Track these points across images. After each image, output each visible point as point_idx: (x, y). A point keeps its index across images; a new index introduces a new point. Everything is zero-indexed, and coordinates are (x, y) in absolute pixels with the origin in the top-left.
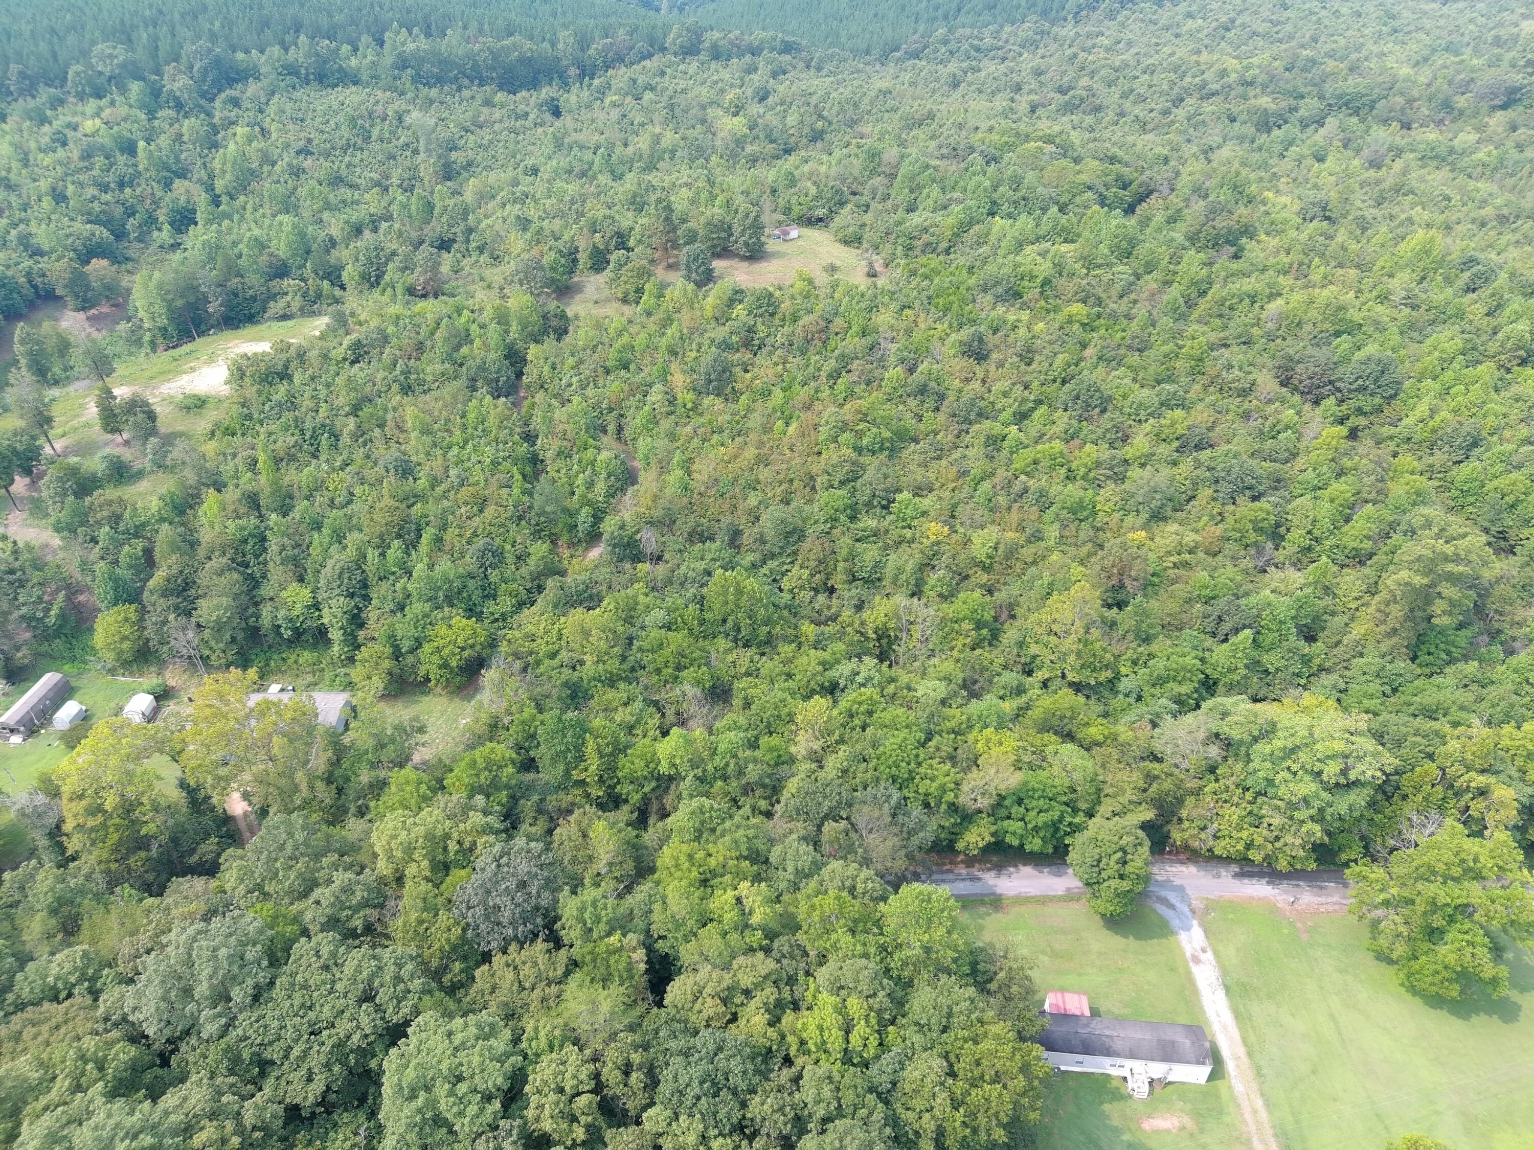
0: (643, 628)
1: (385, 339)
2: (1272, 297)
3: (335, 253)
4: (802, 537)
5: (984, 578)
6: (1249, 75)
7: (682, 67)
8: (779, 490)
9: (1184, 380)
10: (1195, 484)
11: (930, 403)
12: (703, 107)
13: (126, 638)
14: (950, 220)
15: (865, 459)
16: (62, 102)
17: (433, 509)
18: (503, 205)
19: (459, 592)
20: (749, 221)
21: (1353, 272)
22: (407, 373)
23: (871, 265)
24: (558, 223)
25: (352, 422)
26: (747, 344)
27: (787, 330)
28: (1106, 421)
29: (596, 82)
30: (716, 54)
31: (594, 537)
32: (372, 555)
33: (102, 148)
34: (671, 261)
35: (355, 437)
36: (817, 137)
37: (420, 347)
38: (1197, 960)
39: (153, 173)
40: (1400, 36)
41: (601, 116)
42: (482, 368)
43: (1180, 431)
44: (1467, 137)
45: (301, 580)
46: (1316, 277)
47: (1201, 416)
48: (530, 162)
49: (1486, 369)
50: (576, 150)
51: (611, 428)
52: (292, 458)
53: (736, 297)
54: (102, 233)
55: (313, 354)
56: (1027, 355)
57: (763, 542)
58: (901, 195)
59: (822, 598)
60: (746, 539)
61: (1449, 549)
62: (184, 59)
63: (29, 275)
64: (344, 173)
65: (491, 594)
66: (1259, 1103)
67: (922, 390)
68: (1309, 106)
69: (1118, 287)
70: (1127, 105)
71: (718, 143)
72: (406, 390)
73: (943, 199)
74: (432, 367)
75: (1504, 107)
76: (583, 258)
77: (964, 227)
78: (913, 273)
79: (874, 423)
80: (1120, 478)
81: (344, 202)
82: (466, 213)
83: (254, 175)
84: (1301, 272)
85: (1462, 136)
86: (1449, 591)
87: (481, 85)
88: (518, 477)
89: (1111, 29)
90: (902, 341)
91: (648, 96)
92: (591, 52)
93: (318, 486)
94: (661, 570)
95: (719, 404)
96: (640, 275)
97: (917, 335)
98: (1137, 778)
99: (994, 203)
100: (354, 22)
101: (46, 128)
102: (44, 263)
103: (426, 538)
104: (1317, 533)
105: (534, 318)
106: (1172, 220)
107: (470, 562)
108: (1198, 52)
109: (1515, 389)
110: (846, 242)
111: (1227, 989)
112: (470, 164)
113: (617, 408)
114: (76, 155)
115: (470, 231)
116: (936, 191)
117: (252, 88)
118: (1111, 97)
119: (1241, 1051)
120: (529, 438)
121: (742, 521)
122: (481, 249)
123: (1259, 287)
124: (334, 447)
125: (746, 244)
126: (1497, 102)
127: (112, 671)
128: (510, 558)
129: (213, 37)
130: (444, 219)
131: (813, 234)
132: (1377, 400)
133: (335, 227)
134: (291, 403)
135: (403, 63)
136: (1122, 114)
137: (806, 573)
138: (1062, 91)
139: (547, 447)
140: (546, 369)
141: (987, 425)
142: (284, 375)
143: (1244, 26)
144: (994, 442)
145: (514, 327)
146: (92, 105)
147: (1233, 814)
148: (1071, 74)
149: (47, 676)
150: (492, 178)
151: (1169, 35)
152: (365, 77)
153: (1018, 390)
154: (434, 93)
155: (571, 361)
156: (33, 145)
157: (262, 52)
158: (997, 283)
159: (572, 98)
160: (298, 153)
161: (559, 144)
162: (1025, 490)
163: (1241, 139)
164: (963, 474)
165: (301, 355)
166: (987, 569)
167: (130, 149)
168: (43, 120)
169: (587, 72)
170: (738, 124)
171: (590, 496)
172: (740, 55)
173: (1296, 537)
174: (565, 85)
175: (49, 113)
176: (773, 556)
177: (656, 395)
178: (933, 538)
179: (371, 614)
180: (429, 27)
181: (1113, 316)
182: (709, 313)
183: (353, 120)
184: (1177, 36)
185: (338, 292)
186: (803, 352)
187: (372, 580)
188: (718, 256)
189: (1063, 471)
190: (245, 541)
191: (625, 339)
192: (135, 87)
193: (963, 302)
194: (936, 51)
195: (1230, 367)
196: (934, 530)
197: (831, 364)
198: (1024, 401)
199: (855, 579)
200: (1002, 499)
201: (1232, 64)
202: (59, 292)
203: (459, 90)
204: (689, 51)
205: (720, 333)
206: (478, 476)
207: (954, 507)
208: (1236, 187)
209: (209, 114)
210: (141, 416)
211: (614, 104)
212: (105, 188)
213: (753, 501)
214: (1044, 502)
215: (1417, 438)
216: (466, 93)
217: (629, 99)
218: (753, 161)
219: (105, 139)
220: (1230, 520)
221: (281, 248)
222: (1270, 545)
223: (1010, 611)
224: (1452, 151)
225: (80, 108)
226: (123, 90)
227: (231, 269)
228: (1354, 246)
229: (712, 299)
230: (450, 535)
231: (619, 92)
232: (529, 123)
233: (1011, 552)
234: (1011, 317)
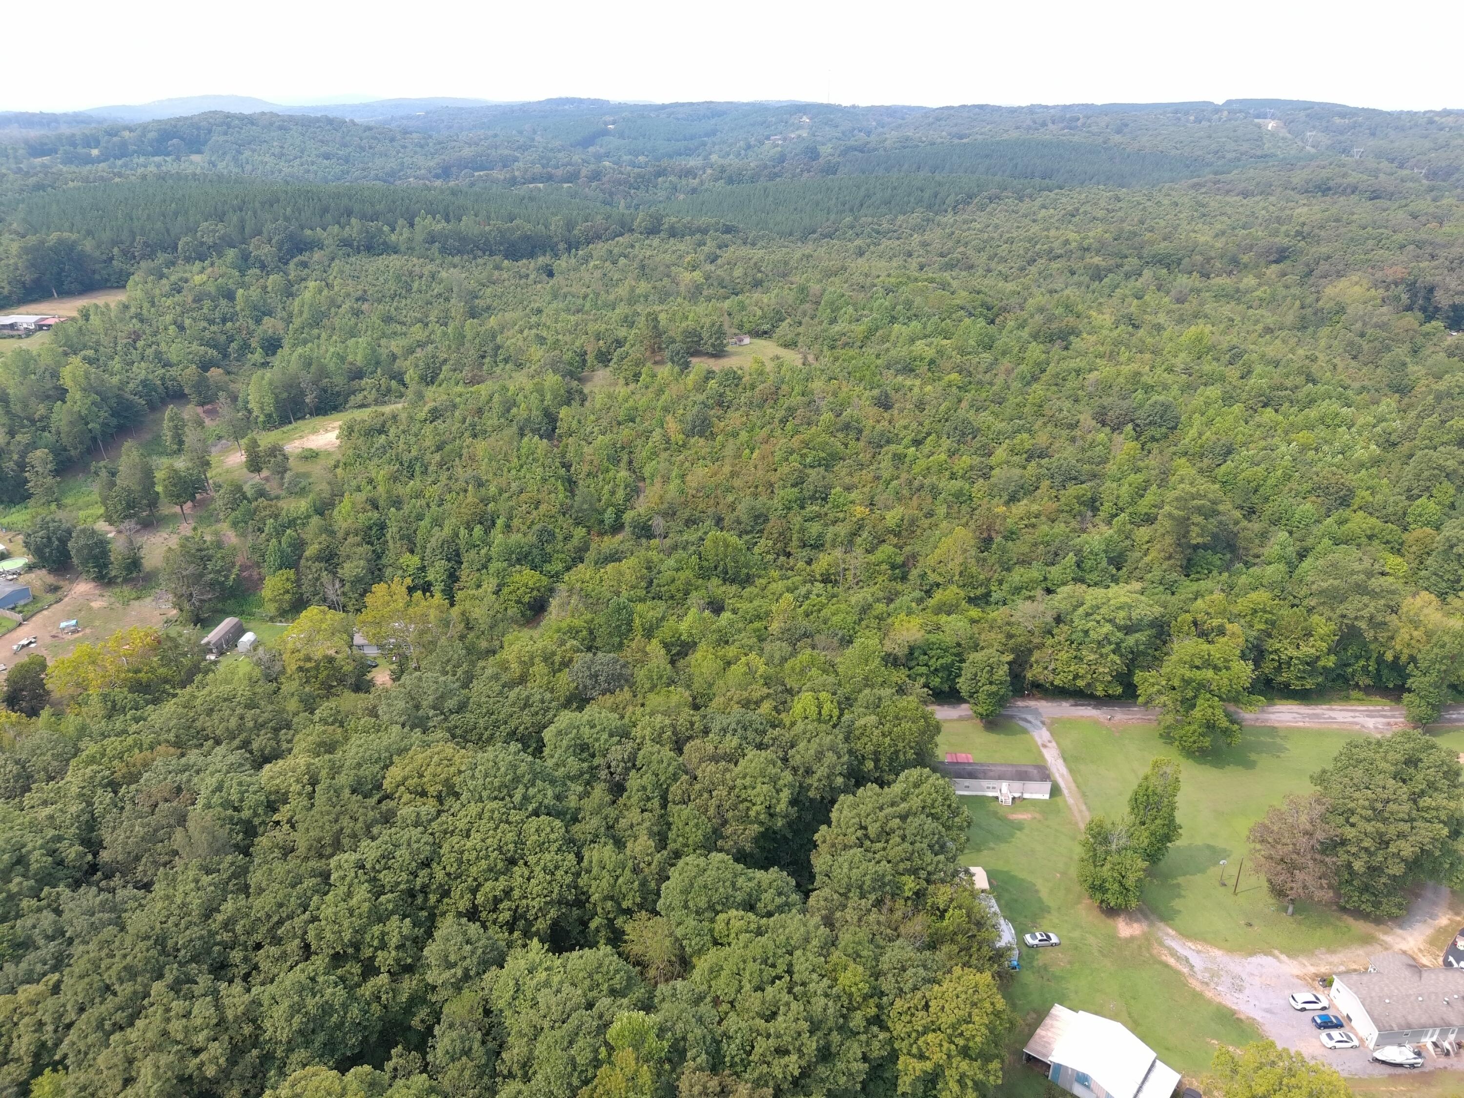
0: (659, 572)
1: (455, 406)
2: (1090, 371)
3: (398, 363)
4: (767, 520)
5: (895, 541)
6: (1085, 244)
7: (647, 242)
8: (748, 491)
9: (1030, 419)
10: (1038, 479)
11: (852, 435)
12: (668, 267)
13: (288, 592)
14: (863, 327)
15: (809, 471)
16: (173, 264)
17: (503, 506)
18: (521, 332)
19: (526, 557)
20: (715, 328)
21: (1148, 356)
22: (473, 425)
23: (805, 358)
24: (568, 338)
25: (437, 457)
26: (720, 404)
27: (748, 394)
28: (976, 444)
29: (580, 252)
30: (673, 233)
31: (617, 527)
32: (463, 532)
33: (209, 295)
34: (658, 358)
35: (440, 465)
36: (757, 284)
37: (480, 411)
38: (1045, 746)
39: (248, 313)
40: (1208, 219)
41: (587, 277)
42: (528, 420)
43: (1027, 446)
44: (1249, 281)
45: (412, 552)
46: (1123, 358)
47: (1042, 439)
48: (535, 306)
49: (1237, 408)
50: (569, 298)
51: (625, 458)
52: (395, 479)
53: (709, 375)
54: (212, 353)
55: (403, 416)
56: (920, 406)
57: (740, 523)
58: (825, 313)
59: (782, 558)
60: (726, 523)
61: (1194, 490)
62: (265, 234)
63: (163, 379)
64: (393, 313)
65: (547, 559)
66: (1084, 808)
67: (847, 427)
68: (1132, 262)
69: (983, 366)
70: (993, 265)
71: (682, 288)
72: (475, 436)
73: (855, 315)
74: (491, 420)
75: (1277, 262)
76: (590, 358)
77: (871, 332)
78: (836, 359)
79: (814, 449)
80: (986, 477)
81: (395, 333)
82: (494, 337)
83: (325, 315)
84: (1112, 356)
85: (1245, 280)
86: (1198, 519)
87: (490, 255)
88: (561, 487)
89: (982, 218)
90: (831, 399)
91: (622, 261)
92: (576, 232)
93: (419, 495)
94: (668, 542)
95: (702, 441)
96: (637, 365)
97: (842, 395)
98: (1001, 637)
99: (893, 317)
100: (390, 211)
101: (164, 281)
102: (173, 372)
103: (500, 522)
104: (1121, 504)
105: (562, 392)
106: (1021, 326)
107: (532, 538)
108: (1048, 230)
109: (1257, 419)
110: (786, 346)
111: (1065, 760)
112: (489, 308)
113: (628, 447)
114: (190, 299)
115: (499, 347)
116: (850, 309)
117: (317, 255)
118: (981, 259)
119: (1073, 785)
120: (567, 466)
121: (723, 510)
122: (506, 361)
123: (1082, 365)
124: (425, 472)
125: (713, 345)
126: (1271, 258)
127: (272, 619)
128: (560, 537)
129: (287, 219)
130: (477, 341)
131: (760, 342)
132: (1164, 429)
133: (395, 346)
134: (390, 445)
135: (431, 239)
136: (989, 271)
137: (771, 543)
138: (942, 255)
139: (581, 470)
140: (575, 422)
141: (893, 447)
142: (382, 431)
143: (1085, 213)
144: (899, 458)
145: (548, 396)
146: (198, 265)
147: (1064, 656)
148: (950, 244)
149: (228, 620)
150: (509, 316)
151: (1027, 221)
152: (403, 248)
153: (914, 425)
154: (456, 260)
155: (592, 417)
156: (157, 292)
157: (324, 230)
158: (897, 363)
159: (562, 263)
160: (357, 300)
161: (555, 297)
162: (922, 487)
163: (1079, 284)
164: (878, 478)
165: (394, 417)
166: (898, 535)
167: (230, 296)
168: (161, 276)
169: (572, 246)
170: (697, 275)
171: (614, 500)
172: (692, 234)
173: (1107, 508)
174: (556, 256)
175: (165, 270)
176: (747, 533)
177: (657, 435)
178: (859, 516)
179: (464, 573)
180: (447, 215)
181: (980, 383)
182: (690, 385)
183: (398, 278)
184: (1034, 221)
185: (403, 389)
186: (760, 407)
187: (462, 550)
188: (693, 355)
189: (947, 473)
190: (370, 528)
191: (631, 403)
192: (231, 254)
193: (874, 374)
194: (845, 233)
195: (1061, 410)
196: (860, 511)
197: (780, 414)
198: (919, 432)
199: (804, 546)
200: (905, 492)
201: (1072, 236)
202: (186, 391)
203: (475, 258)
204: (652, 231)
205: (701, 397)
206: (532, 487)
207: (872, 498)
208: (1067, 307)
209: (286, 274)
210: (280, 458)
211: (596, 267)
212: (212, 322)
213: (730, 498)
214: (935, 492)
215: (1191, 452)
216: (480, 261)
217: (608, 264)
218: (709, 299)
219: (211, 288)
220: (1063, 499)
221: (359, 360)
222: (1090, 513)
223: (914, 556)
224: (1238, 290)
225: (188, 267)
226: (220, 255)
227: (323, 373)
228: (1149, 340)
229: (691, 378)
230: (516, 522)
231: (601, 258)
232: (530, 281)
233: (913, 522)
234: (908, 383)
